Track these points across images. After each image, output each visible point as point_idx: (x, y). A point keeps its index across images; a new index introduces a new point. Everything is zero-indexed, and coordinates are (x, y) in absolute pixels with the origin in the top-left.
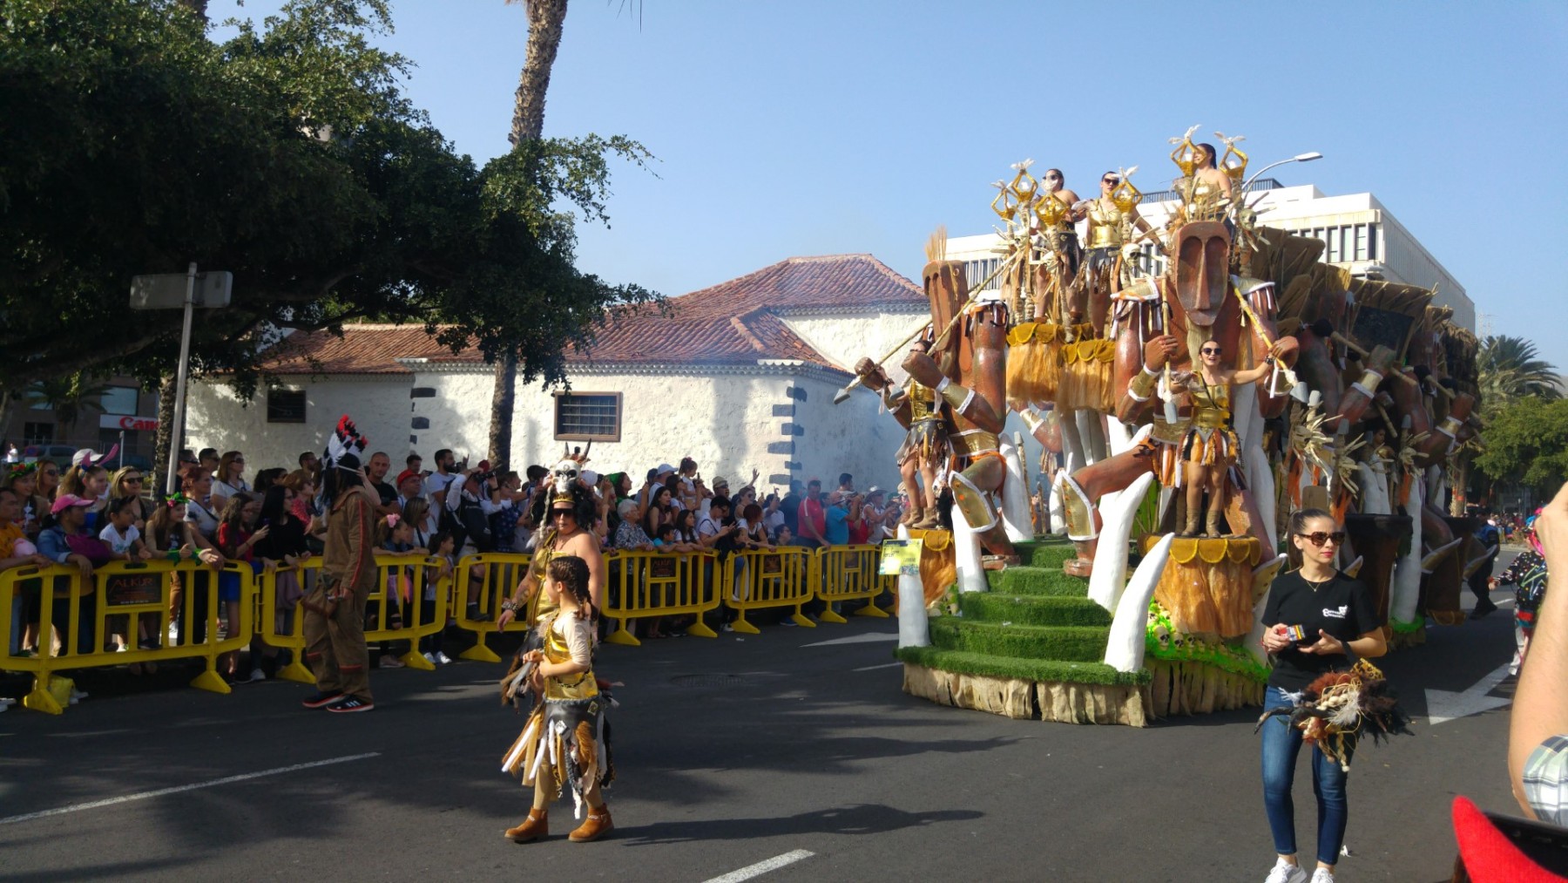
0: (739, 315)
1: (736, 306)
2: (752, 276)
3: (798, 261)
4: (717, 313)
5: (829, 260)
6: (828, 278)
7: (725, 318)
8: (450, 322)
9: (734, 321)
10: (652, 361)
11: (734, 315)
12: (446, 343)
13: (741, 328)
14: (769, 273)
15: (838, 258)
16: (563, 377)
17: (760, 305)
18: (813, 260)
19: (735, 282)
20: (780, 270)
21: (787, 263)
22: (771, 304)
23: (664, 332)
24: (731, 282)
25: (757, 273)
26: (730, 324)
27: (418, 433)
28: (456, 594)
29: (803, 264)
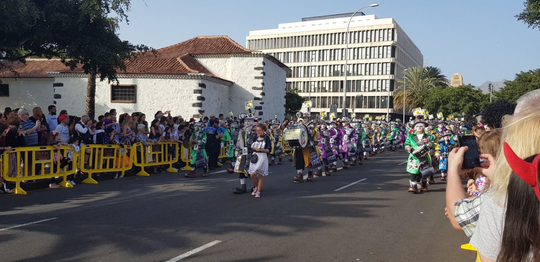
0: (180, 57)
1: (179, 54)
2: (184, 42)
3: (201, 37)
4: (172, 56)
5: (212, 37)
6: (212, 44)
7: (175, 58)
8: (70, 58)
9: (178, 59)
10: (148, 73)
11: (178, 57)
12: (69, 66)
13: (181, 62)
14: (190, 42)
15: (216, 37)
16: (116, 79)
17: (188, 53)
18: (206, 37)
19: (178, 45)
20: (194, 41)
21: (197, 38)
22: (192, 53)
23: (152, 63)
24: (176, 45)
25: (186, 41)
26: (177, 60)
27: (57, 100)
28: (80, 159)
29: (203, 39)
